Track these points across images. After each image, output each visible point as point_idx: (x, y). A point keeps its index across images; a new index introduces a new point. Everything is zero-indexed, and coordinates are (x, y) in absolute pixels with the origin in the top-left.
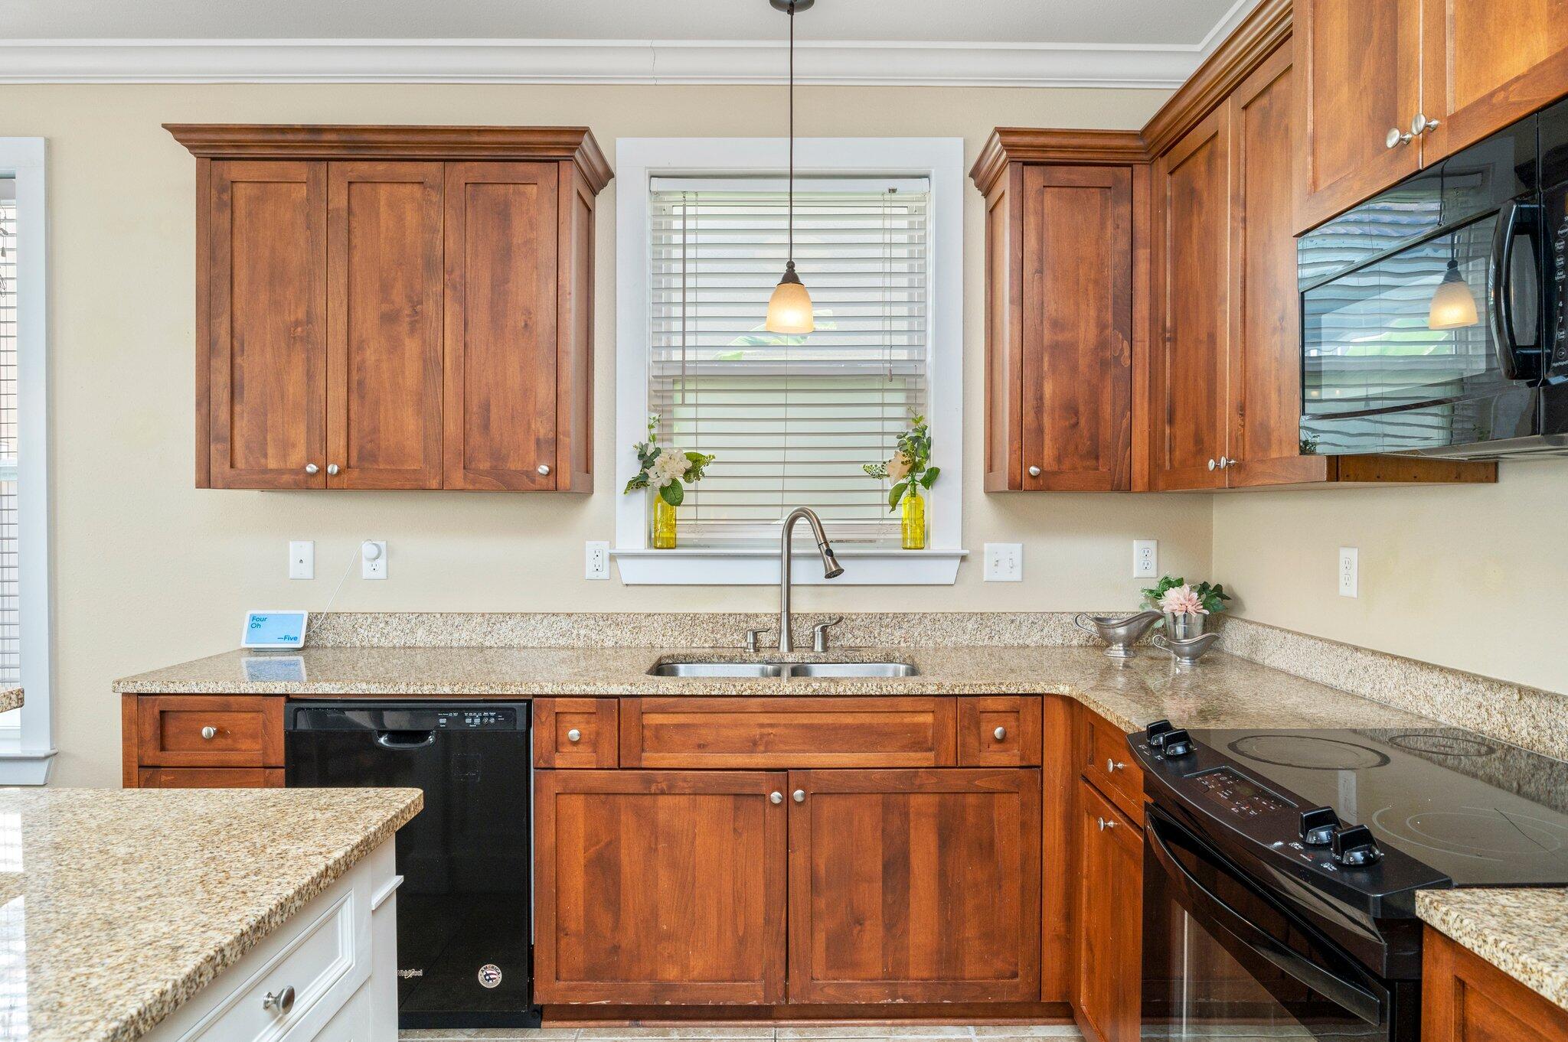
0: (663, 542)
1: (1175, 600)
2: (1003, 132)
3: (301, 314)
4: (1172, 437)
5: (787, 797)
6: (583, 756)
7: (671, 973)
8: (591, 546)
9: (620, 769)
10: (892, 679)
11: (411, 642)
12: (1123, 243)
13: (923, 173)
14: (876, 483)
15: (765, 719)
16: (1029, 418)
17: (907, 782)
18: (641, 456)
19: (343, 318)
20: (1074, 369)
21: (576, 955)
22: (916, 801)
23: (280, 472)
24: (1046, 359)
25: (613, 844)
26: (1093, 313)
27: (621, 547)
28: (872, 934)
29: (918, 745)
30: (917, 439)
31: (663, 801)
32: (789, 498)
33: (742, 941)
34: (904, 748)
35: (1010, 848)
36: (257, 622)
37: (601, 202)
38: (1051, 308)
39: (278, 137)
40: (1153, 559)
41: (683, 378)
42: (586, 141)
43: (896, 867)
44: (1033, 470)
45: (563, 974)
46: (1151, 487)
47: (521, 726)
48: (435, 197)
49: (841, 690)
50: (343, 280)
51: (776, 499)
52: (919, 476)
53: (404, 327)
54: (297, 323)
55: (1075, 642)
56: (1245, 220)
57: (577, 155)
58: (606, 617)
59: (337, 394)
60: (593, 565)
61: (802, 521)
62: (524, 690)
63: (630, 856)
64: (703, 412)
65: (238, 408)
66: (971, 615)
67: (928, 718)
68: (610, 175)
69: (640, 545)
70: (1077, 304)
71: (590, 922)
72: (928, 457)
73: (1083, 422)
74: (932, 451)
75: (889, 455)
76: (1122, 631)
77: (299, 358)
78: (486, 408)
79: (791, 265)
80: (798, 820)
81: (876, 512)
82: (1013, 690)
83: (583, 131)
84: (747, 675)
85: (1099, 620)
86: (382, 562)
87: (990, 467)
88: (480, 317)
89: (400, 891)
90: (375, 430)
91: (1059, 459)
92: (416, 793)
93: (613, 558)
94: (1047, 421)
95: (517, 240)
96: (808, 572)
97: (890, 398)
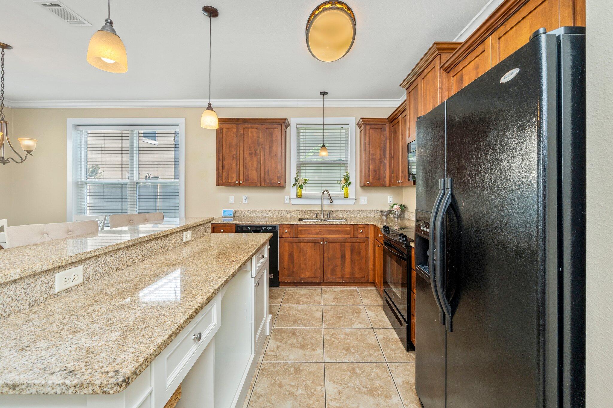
0: (299, 196)
1: (396, 208)
2: (362, 118)
3: (235, 153)
4: (393, 176)
5: (324, 243)
6: (287, 235)
7: (303, 276)
8: (286, 197)
9: (294, 238)
10: (343, 222)
11: (252, 216)
12: (385, 139)
13: (347, 124)
14: (339, 185)
15: (320, 228)
16: (367, 173)
17: (345, 240)
18: (295, 179)
19: (243, 154)
20: (375, 163)
21: (286, 272)
22: (346, 244)
23: (231, 183)
24: (370, 161)
25: (293, 252)
26: (379, 152)
27: (291, 197)
28: (339, 269)
29: (348, 234)
30: (347, 176)
31: (302, 244)
32: (323, 188)
33: (315, 270)
34: (344, 234)
35: (363, 253)
36: (224, 212)
37: (288, 130)
38: (371, 152)
39: (231, 120)
40: (392, 200)
41: (303, 164)
42: (287, 121)
43: (343, 256)
44: (368, 182)
45: (284, 276)
46: (390, 186)
47: (277, 230)
48: (259, 131)
49: (333, 223)
50: (243, 147)
51: (320, 188)
52: (347, 183)
53: (253, 155)
54: (234, 155)
55: (377, 216)
56: (403, 138)
57: (285, 123)
58: (289, 211)
59: (241, 168)
60: (286, 201)
61: (325, 192)
62: (277, 223)
63: (296, 254)
64: (307, 171)
65: (223, 171)
66: (357, 211)
67: (349, 229)
68: (289, 125)
69: (295, 197)
70: (376, 151)
71: (288, 266)
72: (349, 180)
73: (377, 173)
74: (350, 179)
75: (342, 179)
76: (385, 213)
77: (234, 162)
78: (268, 171)
79: (324, 144)
80: (325, 247)
81: (339, 190)
82: (364, 223)
83: (286, 119)
84: (315, 221)
85: (381, 211)
86: (247, 200)
87: (361, 182)
88: (267, 153)
89: (270, 248)
90: (248, 175)
91: (373, 180)
92: (272, 234)
93: (290, 199)
94: (370, 173)
95: (274, 139)
96: (326, 202)
97: (342, 168)
